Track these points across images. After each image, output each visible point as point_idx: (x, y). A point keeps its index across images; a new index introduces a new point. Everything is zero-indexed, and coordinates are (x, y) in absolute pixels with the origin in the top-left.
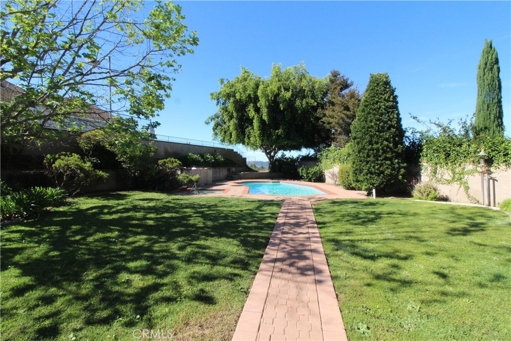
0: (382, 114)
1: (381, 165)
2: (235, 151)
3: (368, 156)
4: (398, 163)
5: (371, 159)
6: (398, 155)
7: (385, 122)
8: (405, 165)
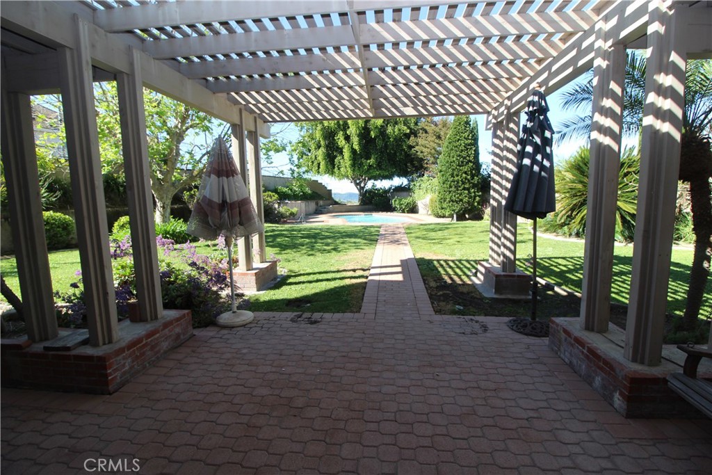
0: (462, 151)
1: (461, 194)
2: (319, 182)
3: (451, 187)
4: (474, 192)
5: (453, 189)
6: (474, 186)
7: (465, 158)
8: (480, 193)
